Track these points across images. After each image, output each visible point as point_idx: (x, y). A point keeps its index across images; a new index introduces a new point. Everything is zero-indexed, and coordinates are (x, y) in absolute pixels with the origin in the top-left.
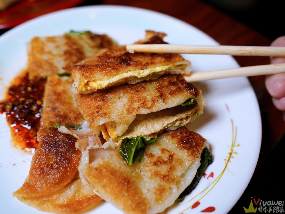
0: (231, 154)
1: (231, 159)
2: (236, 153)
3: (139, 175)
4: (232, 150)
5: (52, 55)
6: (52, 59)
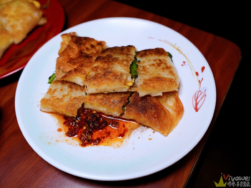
0: (178, 50)
1: (181, 51)
2: (179, 47)
3: (158, 74)
4: (176, 48)
5: (66, 95)
6: (71, 97)
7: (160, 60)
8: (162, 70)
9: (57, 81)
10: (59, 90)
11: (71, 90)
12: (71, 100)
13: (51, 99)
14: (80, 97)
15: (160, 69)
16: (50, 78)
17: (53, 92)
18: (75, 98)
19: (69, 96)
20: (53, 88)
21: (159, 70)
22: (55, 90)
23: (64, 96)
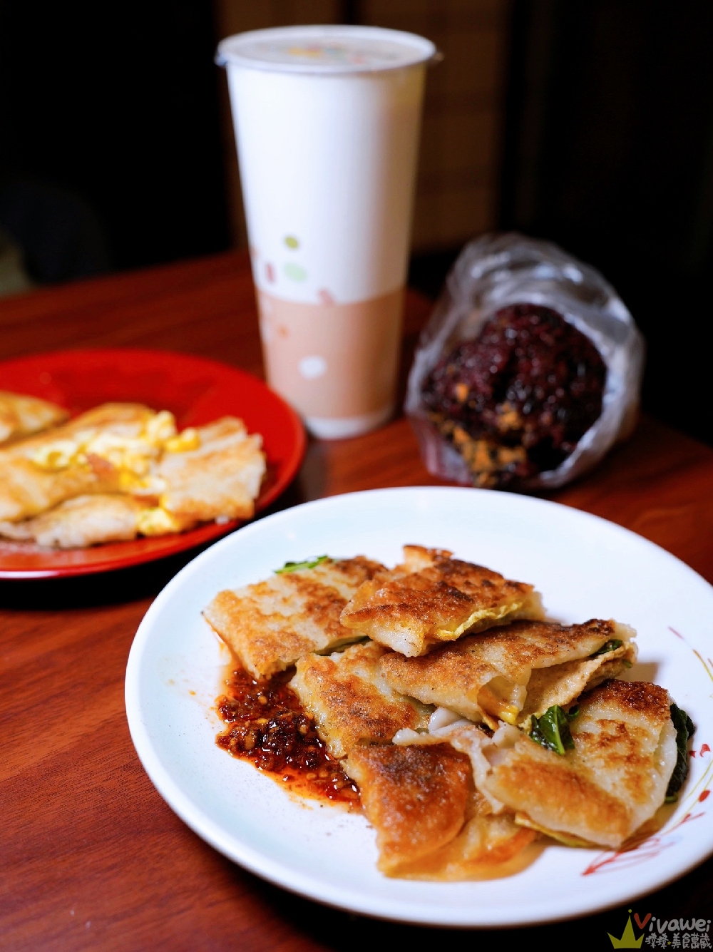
3: (585, 768)
5: (282, 617)
6: (289, 627)
7: (622, 727)
8: (606, 762)
9: (295, 579)
10: (280, 597)
11: (305, 613)
12: (282, 632)
13: (245, 602)
14: (307, 640)
15: (600, 757)
16: (289, 564)
17: (264, 592)
18: (293, 635)
19: (285, 623)
20: (271, 586)
21: (596, 757)
22: (272, 592)
23: (275, 615)
